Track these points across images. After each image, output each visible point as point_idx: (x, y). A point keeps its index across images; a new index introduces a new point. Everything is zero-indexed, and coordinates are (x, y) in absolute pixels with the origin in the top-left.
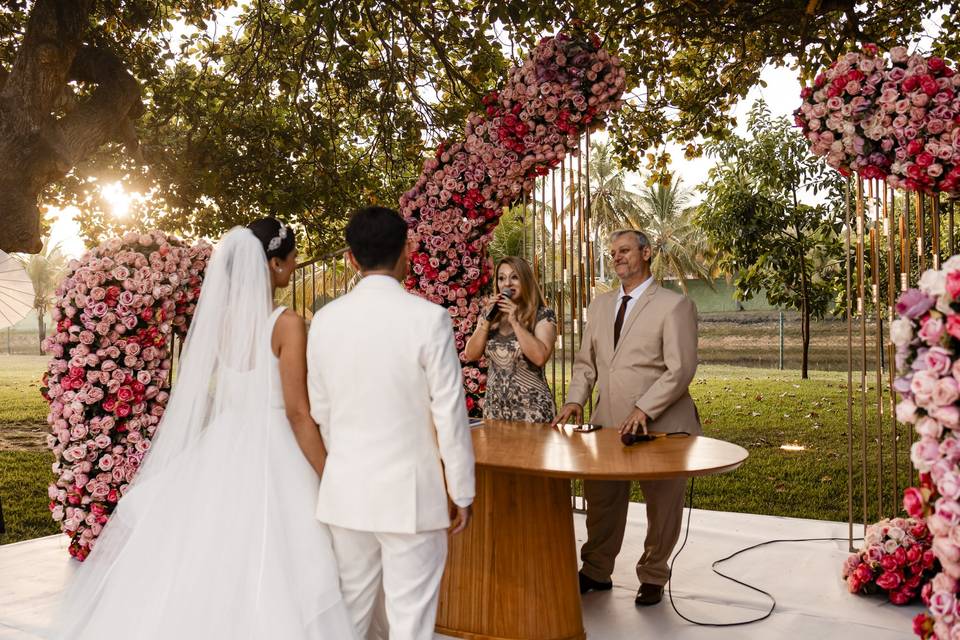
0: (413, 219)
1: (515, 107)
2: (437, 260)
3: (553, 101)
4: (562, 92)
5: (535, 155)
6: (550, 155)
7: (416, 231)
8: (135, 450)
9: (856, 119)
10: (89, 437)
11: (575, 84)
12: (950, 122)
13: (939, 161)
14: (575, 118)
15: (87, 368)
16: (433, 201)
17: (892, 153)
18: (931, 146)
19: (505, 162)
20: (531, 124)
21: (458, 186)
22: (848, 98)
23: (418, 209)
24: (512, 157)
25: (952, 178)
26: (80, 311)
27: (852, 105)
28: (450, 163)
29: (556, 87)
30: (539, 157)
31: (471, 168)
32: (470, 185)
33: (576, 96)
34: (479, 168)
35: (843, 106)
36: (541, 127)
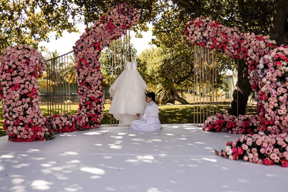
0: (81, 49)
1: (111, 21)
2: (89, 61)
3: (122, 20)
4: (126, 18)
5: (115, 34)
6: (119, 34)
7: (81, 52)
8: (35, 108)
9: (202, 32)
10: (22, 104)
11: (130, 16)
12: (221, 34)
13: (219, 42)
14: (127, 25)
15: (21, 83)
16: (87, 44)
17: (208, 40)
18: (217, 39)
19: (108, 35)
20: (116, 26)
21: (94, 41)
22: (200, 27)
23: (83, 46)
24: (109, 34)
25: (221, 46)
26: (17, 66)
27: (201, 29)
28: (91, 34)
29: (124, 16)
30: (116, 35)
31: (97, 36)
32: (97, 41)
33: (129, 20)
34: (100, 36)
35: (198, 29)
36: (118, 27)
